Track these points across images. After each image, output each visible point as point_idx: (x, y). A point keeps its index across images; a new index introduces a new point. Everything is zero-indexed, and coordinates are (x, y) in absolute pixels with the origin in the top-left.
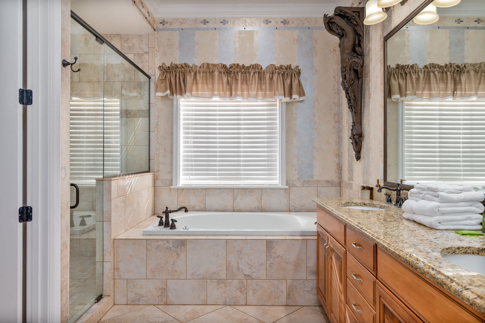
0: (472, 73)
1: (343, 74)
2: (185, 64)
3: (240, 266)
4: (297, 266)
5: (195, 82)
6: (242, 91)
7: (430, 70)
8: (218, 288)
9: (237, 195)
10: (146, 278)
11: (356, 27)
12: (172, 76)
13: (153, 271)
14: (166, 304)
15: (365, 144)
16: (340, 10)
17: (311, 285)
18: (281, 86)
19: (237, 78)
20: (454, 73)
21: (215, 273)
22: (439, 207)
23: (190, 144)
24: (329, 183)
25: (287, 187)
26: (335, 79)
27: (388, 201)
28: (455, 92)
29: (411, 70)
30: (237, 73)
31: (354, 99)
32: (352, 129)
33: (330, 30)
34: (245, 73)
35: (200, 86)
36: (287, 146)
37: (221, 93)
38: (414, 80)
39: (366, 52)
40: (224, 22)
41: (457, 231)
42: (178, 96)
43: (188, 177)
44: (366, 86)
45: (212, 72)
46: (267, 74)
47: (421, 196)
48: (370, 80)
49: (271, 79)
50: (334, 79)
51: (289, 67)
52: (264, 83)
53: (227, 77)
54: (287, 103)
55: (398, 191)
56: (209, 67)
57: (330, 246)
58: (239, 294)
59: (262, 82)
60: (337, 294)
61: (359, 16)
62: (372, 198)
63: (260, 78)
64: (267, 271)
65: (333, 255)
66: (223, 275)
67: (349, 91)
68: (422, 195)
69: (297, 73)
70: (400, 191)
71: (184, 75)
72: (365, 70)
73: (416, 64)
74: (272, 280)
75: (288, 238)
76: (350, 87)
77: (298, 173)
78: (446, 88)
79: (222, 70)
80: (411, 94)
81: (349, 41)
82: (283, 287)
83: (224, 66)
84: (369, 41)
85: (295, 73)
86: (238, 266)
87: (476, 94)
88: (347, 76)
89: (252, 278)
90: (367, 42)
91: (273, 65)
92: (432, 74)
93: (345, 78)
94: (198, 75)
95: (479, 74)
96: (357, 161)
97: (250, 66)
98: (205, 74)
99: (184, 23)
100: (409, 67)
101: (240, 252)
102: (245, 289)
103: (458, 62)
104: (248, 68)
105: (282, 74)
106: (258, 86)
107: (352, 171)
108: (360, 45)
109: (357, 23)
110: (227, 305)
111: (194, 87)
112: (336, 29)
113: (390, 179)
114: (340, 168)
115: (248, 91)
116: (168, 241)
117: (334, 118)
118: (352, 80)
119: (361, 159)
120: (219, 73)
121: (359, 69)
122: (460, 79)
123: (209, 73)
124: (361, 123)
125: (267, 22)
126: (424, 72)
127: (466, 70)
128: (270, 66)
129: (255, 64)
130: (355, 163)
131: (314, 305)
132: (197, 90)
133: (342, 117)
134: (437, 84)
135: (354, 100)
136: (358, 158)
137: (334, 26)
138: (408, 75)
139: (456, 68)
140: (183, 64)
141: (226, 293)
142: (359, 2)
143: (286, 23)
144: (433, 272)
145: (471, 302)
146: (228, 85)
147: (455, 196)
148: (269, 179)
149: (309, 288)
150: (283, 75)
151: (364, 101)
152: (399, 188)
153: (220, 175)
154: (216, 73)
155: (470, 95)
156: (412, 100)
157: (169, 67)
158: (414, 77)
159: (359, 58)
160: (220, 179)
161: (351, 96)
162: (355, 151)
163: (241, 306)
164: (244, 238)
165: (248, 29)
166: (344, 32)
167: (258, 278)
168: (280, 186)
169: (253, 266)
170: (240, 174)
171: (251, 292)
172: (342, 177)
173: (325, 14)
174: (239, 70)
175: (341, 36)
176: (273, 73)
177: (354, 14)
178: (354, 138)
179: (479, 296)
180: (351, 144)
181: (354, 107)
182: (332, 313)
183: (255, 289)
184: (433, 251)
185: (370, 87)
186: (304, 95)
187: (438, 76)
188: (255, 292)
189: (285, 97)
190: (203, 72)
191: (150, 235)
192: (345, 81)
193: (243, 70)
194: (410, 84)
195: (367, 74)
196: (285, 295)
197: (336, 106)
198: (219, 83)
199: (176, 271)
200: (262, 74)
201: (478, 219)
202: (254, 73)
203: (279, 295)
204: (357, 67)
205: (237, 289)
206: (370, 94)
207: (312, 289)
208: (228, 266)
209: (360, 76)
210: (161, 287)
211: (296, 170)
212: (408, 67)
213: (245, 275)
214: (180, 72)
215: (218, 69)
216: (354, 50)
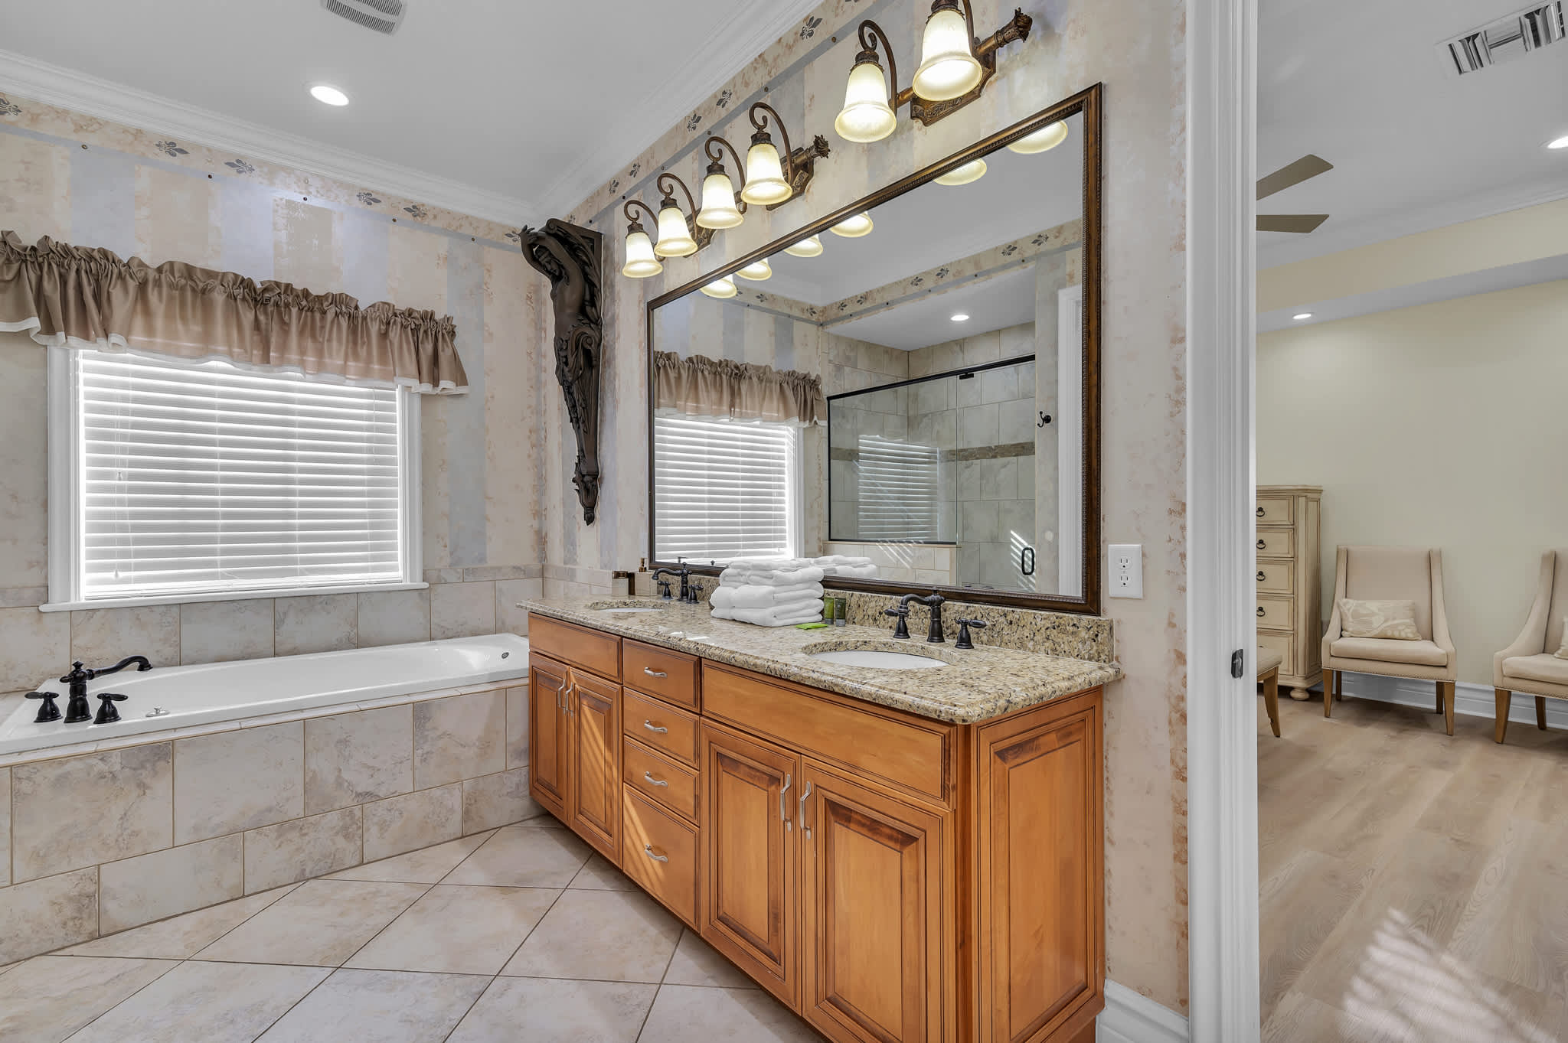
0: (755, 379)
1: (563, 354)
2: (104, 253)
3: (345, 775)
4: (485, 747)
5: (139, 307)
6: (302, 352)
7: (696, 366)
8: (280, 846)
9: (285, 614)
10: (9, 883)
11: (586, 267)
12: (45, 277)
13: (41, 854)
14: (97, 936)
15: (605, 493)
16: (558, 227)
17: (515, 779)
18: (410, 353)
19: (286, 318)
20: (730, 376)
21: (270, 810)
22: (774, 593)
23: (117, 482)
24: (521, 572)
25: (426, 585)
26: (531, 357)
27: (665, 595)
28: (733, 410)
29: (667, 362)
30: (287, 305)
31: (584, 406)
32: (576, 464)
33: (534, 260)
34: (311, 310)
35: (159, 322)
36: (424, 493)
37: (236, 350)
38: (673, 381)
39: (605, 320)
40: (238, 165)
41: (799, 626)
42: (74, 340)
43: (111, 575)
44: (607, 383)
45: (204, 291)
46: (372, 324)
47: (742, 579)
48: (615, 373)
49: (384, 336)
50: (529, 358)
51: (428, 317)
52: (364, 343)
53: (254, 312)
54: (424, 397)
55: (684, 576)
56: (195, 277)
57: (574, 689)
58: (341, 842)
59: (359, 341)
60: (598, 771)
61: (592, 248)
62: (632, 591)
63: (353, 330)
64: (417, 772)
65: (585, 703)
66: (295, 809)
67: (574, 389)
68: (744, 577)
69: (448, 333)
70: (687, 575)
71: (97, 281)
72: (604, 354)
73: (675, 353)
74: (427, 791)
75: (464, 691)
76: (577, 382)
77: (452, 554)
78: (721, 397)
79: (236, 292)
80: (668, 406)
81: (573, 292)
82: (455, 800)
83: (247, 284)
84: (613, 301)
85: (444, 331)
86: (339, 777)
87: (761, 415)
88: (571, 360)
89: (378, 796)
90: (608, 301)
91: (388, 304)
92: (700, 374)
93: (566, 363)
94: (153, 289)
95: (764, 383)
96: (588, 525)
97: (326, 296)
98: (176, 293)
99: (90, 129)
100: (663, 357)
101: (344, 742)
102: (359, 828)
103: (736, 359)
104: (320, 299)
105: (411, 329)
106: (347, 348)
107: (572, 545)
108: (593, 304)
109: (589, 260)
110: (308, 880)
111: (139, 322)
112: (547, 262)
113: (661, 557)
114: (541, 540)
115: (320, 354)
116: (103, 756)
117: (529, 438)
118: (581, 369)
119: (597, 522)
120: (228, 296)
121: (593, 348)
122: (739, 388)
123: (193, 290)
124: (595, 454)
125: (370, 198)
126: (689, 369)
127: (747, 374)
128: (381, 305)
129: (341, 294)
130: (581, 529)
131: (522, 819)
132: (150, 331)
133: (546, 437)
134: (708, 391)
135: (583, 408)
136: (590, 519)
137: (544, 253)
138: (662, 370)
139: (735, 370)
140: (94, 250)
141: (304, 850)
142: (590, 218)
143: (418, 215)
144: (815, 675)
145: (874, 696)
146: (256, 332)
147: (791, 575)
148: (375, 569)
149: (511, 787)
150: (415, 331)
151: (601, 411)
152: (685, 571)
153: (224, 564)
154: (219, 298)
155: (752, 417)
156: (668, 416)
157: (33, 248)
158: (672, 375)
159: (592, 329)
160: (224, 576)
161: (578, 400)
162: (583, 505)
163: (349, 871)
164: (354, 708)
165: (315, 201)
166: (563, 272)
167: (394, 794)
168: (407, 583)
169: (379, 770)
170: (294, 561)
171: (374, 830)
172: (546, 557)
173: (526, 227)
174: (293, 300)
175: (556, 279)
176: (388, 323)
177: (581, 240)
178: (582, 481)
179: (880, 688)
180: (576, 493)
181: (584, 422)
182: (580, 817)
183: (385, 821)
184: (795, 653)
185: (617, 386)
186: (466, 384)
187: (709, 378)
188: (383, 826)
189: (420, 383)
190: (171, 286)
191: (20, 753)
192: (566, 369)
193: (304, 303)
194: (665, 387)
195: (610, 362)
196: (457, 817)
197: (532, 413)
198: (227, 325)
199: (135, 834)
200: (360, 320)
201: (816, 606)
202: (337, 315)
203: (443, 820)
204: (590, 345)
205: (337, 833)
206: (615, 402)
207: (518, 786)
208: (309, 786)
209: (594, 363)
210: (76, 893)
211: (446, 546)
212: (661, 355)
213: (358, 795)
214: (83, 272)
215: (222, 285)
216: (582, 311)
